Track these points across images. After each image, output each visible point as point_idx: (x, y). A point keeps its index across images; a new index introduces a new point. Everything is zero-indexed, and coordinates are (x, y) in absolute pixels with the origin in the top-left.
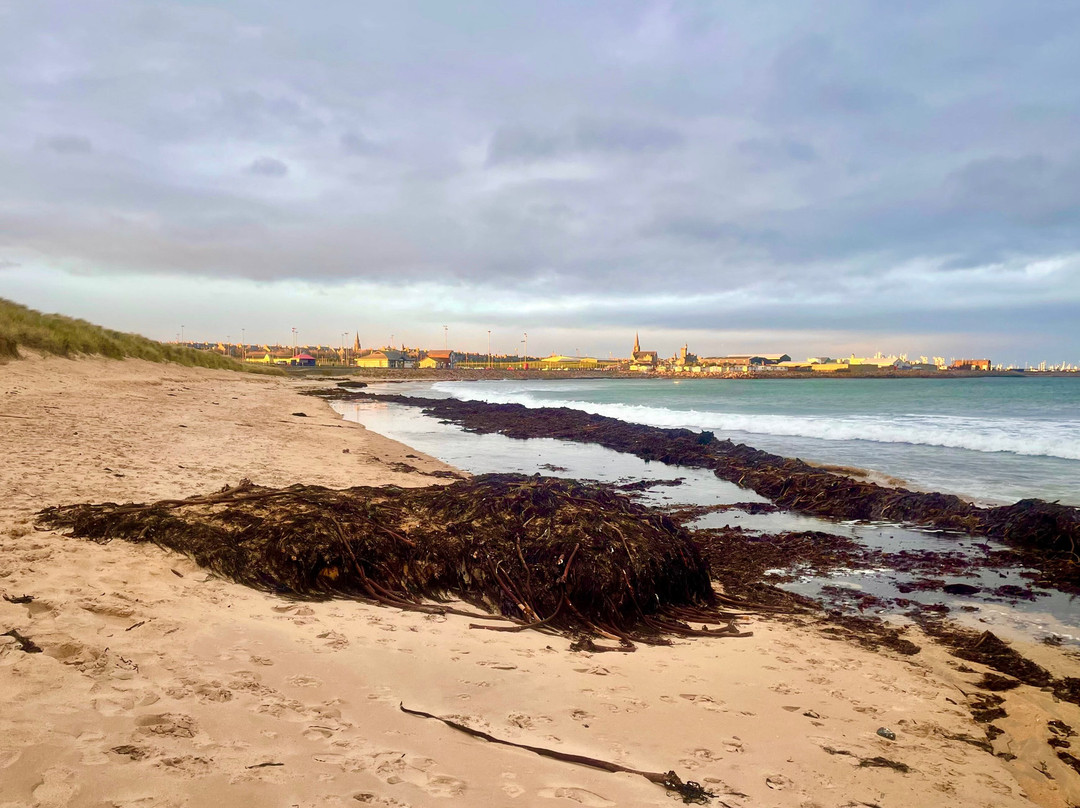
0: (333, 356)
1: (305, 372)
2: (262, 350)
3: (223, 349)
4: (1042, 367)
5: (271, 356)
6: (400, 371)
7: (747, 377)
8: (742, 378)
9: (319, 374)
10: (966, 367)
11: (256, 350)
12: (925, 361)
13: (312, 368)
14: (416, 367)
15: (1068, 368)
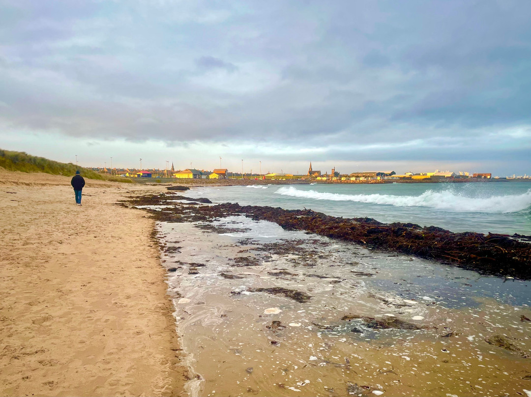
0: (161, 173)
1: (145, 181)
2: (126, 171)
3: (106, 170)
4: (514, 177)
5: (129, 174)
6: (200, 180)
7: (381, 183)
8: (378, 183)
9: (154, 182)
10: (479, 176)
11: (123, 171)
12: (461, 174)
13: (149, 178)
14: (208, 178)
15: (527, 177)
